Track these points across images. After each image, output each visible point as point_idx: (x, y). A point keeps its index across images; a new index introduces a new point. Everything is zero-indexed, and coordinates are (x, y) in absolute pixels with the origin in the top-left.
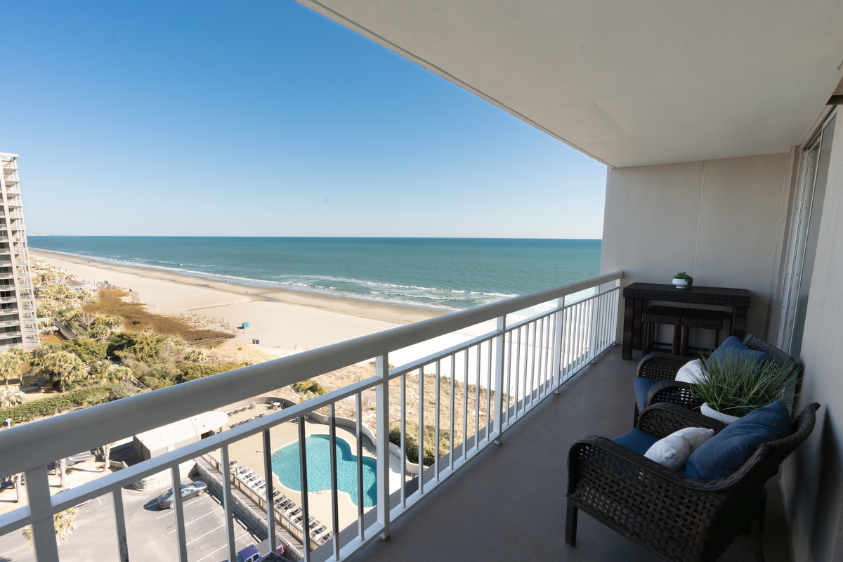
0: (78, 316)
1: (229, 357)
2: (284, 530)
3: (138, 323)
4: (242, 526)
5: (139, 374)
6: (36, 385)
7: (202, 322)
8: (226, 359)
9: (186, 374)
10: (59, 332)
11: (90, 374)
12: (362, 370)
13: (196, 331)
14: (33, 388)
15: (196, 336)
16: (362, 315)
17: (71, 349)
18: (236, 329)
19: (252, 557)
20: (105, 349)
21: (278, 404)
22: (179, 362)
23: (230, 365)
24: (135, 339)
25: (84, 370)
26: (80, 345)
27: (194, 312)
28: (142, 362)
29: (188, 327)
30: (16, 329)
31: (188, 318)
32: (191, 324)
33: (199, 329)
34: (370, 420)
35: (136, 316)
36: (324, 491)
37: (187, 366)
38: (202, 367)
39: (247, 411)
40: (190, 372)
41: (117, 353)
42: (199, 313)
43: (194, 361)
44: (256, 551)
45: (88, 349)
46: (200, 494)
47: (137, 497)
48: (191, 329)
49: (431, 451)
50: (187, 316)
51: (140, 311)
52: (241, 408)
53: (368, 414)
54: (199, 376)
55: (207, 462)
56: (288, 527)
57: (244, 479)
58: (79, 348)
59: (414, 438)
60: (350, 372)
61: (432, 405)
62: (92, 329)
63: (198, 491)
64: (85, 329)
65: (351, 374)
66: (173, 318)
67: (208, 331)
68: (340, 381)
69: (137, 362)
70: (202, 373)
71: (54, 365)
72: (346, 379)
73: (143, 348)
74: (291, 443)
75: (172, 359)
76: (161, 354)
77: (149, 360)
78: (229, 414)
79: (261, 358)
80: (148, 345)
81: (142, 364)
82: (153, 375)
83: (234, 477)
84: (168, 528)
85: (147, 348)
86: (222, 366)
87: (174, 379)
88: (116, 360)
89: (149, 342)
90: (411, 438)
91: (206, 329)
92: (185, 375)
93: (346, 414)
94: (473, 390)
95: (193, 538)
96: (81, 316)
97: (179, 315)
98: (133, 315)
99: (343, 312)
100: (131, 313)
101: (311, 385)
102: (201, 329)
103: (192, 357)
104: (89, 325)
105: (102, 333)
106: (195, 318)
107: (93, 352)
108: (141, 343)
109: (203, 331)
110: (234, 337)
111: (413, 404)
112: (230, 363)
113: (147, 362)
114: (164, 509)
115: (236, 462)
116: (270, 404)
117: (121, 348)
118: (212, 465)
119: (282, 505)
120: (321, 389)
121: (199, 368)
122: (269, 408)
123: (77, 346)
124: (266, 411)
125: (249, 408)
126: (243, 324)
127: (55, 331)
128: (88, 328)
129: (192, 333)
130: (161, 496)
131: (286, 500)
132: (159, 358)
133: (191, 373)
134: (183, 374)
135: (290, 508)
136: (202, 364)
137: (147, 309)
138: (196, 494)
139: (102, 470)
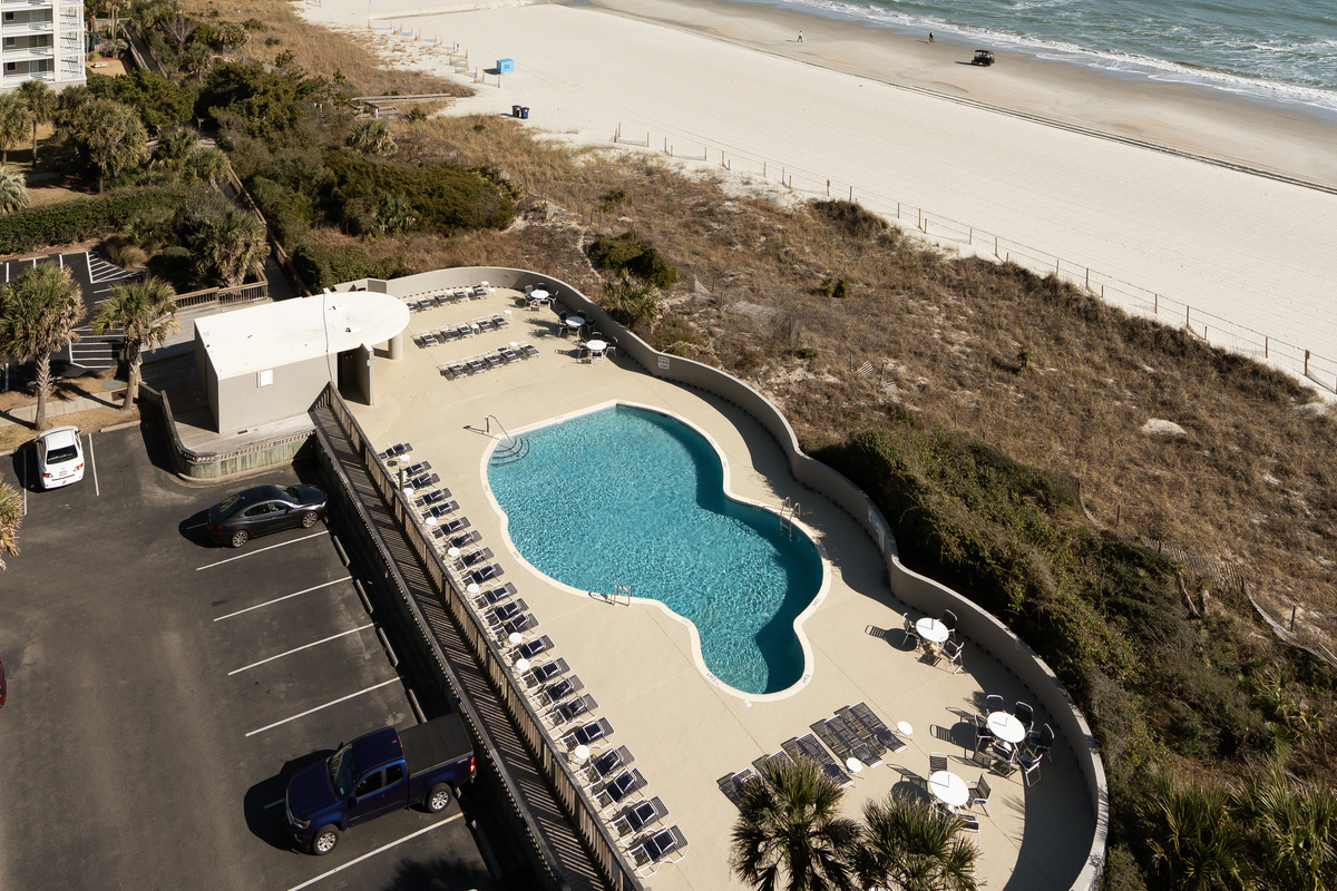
0: (164, 20)
1: (449, 148)
2: (492, 699)
3: (277, 42)
4: (388, 653)
5: (249, 167)
6: (56, 169)
7: (409, 50)
8: (441, 152)
9: (343, 180)
10: (128, 52)
11: (156, 156)
12: (789, 225)
13: (390, 73)
14: (51, 175)
15: (387, 86)
16: (811, 59)
17: (127, 95)
18: (481, 74)
19: (383, 769)
20: (192, 101)
21: (541, 294)
22: (337, 148)
23: (444, 171)
24: (252, 83)
25: (145, 146)
26: (145, 89)
27: (396, 24)
28: (259, 139)
29: (376, 61)
30: (46, 40)
31: (382, 37)
32: (386, 53)
33: (398, 67)
34: (793, 388)
35: (276, 25)
36: (624, 599)
37: (347, 160)
38: (379, 169)
39: (466, 303)
40: (352, 176)
41: (215, 112)
42: (407, 25)
43: (366, 150)
44: (398, 753)
45: (159, 97)
46: (308, 522)
47: (174, 495)
48: (382, 67)
49: (980, 542)
50: (379, 33)
51: (288, 15)
52: (450, 292)
53: (790, 370)
54: (369, 190)
55: (343, 431)
56: (504, 691)
57: (419, 503)
58: (142, 95)
59: (922, 481)
60: (754, 227)
61: (998, 372)
62: (186, 49)
63: (303, 514)
64: (175, 49)
65: (757, 233)
66: (350, 36)
67: (417, 75)
68: (721, 249)
69: (249, 139)
70: (377, 183)
71: (92, 129)
72: (739, 247)
73: (266, 106)
74: (560, 420)
75: (322, 139)
76: (301, 125)
77: (275, 135)
78: (419, 307)
79: (525, 158)
80: (278, 99)
81: (259, 146)
82: (274, 177)
83: (395, 495)
84: (215, 604)
85: (274, 106)
86: (425, 170)
87: (316, 190)
88: (211, 129)
89: (281, 92)
90: (912, 481)
91: (414, 68)
92: (340, 184)
93: (723, 358)
94: (1151, 340)
95: (263, 653)
96: (170, 19)
97: (365, 29)
98: (269, 24)
99: (759, 45)
100: (270, 19)
101: (637, 252)
102: (402, 68)
103: (365, 140)
104: (182, 40)
105: (199, 62)
106: (397, 39)
107: (169, 106)
108: (265, 92)
109: (407, 73)
110: (472, 95)
111: (934, 358)
112: (445, 165)
113: (269, 140)
114: (220, 546)
115: (410, 449)
116: (523, 291)
117: (222, 101)
118: (351, 444)
119: (500, 612)
120: (663, 268)
121: (370, 169)
122: (520, 303)
123: (139, 89)
124: (509, 311)
125: (470, 295)
126: (499, 63)
127: (122, 51)
128: (181, 48)
129: (380, 75)
130: (216, 508)
131: (514, 598)
132: (296, 134)
133: (352, 181)
134: (336, 180)
135: (520, 631)
136: (380, 159)
137: (303, 10)
138: (295, 522)
139: (120, 402)
